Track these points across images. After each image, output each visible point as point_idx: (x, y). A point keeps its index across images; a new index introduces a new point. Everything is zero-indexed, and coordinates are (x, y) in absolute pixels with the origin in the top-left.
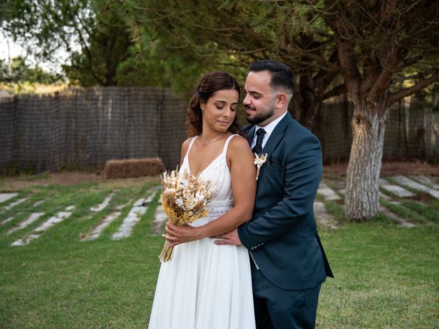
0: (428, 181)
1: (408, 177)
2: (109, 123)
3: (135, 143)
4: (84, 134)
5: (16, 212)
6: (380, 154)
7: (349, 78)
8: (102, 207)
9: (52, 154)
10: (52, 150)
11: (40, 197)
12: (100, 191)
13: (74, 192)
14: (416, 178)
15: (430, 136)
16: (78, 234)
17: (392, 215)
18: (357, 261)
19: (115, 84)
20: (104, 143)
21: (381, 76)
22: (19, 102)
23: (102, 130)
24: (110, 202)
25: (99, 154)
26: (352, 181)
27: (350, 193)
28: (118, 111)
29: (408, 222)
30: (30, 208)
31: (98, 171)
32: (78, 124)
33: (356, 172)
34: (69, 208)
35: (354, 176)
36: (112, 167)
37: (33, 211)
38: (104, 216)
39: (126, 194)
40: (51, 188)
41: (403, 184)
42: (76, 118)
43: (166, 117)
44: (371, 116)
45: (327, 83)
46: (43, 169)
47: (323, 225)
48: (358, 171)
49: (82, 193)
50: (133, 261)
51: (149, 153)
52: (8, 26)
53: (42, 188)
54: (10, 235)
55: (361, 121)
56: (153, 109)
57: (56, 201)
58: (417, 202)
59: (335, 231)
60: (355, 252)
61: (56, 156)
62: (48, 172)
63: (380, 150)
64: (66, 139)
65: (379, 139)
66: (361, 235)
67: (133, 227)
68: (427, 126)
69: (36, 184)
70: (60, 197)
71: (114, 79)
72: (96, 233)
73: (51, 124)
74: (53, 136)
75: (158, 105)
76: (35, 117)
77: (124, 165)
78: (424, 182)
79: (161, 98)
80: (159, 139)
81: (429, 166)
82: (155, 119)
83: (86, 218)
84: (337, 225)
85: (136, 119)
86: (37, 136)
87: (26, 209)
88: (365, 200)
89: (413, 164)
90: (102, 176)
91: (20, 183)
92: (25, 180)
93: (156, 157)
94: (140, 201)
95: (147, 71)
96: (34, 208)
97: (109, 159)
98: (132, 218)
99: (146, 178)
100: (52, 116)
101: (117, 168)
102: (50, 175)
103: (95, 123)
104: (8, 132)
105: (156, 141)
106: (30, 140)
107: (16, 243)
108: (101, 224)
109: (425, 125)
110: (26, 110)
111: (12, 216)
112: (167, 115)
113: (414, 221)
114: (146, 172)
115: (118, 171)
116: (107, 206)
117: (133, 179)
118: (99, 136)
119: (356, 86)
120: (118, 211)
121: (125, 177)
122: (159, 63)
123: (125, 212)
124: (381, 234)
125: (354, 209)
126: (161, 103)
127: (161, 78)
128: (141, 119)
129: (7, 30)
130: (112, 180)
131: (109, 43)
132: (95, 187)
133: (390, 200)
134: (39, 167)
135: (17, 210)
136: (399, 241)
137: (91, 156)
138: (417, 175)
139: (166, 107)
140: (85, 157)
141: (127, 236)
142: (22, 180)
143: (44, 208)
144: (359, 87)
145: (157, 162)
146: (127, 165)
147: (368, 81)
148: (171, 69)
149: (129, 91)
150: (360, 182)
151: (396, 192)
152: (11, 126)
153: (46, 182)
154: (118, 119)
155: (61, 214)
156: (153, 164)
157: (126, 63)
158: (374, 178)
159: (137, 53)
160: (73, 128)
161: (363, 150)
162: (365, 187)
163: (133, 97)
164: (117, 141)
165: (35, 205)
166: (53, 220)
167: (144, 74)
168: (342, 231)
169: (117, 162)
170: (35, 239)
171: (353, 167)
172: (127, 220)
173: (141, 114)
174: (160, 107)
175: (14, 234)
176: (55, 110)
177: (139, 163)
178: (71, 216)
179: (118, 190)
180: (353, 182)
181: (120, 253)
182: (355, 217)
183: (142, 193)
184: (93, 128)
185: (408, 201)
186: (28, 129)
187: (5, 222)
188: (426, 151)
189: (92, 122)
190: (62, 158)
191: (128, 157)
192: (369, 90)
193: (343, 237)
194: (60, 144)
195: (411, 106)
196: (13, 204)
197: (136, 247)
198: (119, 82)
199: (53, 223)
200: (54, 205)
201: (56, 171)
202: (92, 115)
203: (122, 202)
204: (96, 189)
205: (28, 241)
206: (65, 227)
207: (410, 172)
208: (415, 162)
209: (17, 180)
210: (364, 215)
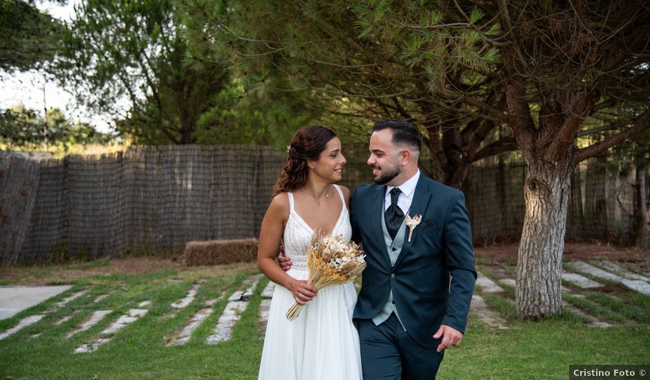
0: (617, 267)
1: (588, 263)
2: (190, 193)
3: (222, 219)
4: (155, 207)
5: (73, 310)
6: (562, 229)
7: (519, 130)
8: (186, 302)
9: (112, 233)
10: (112, 229)
11: (102, 290)
12: (181, 282)
13: (146, 283)
14: (600, 264)
15: (614, 209)
16: (162, 338)
17: (578, 312)
18: (543, 371)
19: (194, 141)
20: (182, 219)
21: (564, 127)
22: (70, 166)
23: (179, 202)
24: (196, 296)
25: (175, 234)
26: (525, 266)
27: (523, 281)
28: (201, 176)
29: (601, 321)
30: (91, 305)
31: (174, 256)
32: (148, 194)
33: (530, 254)
34: (143, 304)
35: (529, 258)
36: (194, 251)
37: (97, 308)
38: (192, 313)
39: (216, 286)
40: (115, 278)
41: (583, 271)
42: (145, 186)
43: (264, 185)
44: (550, 181)
45: (479, 138)
46: (100, 255)
47: (487, 324)
48: (533, 252)
49: (157, 284)
50: (240, 372)
51: (241, 232)
52: (51, 67)
53: (104, 278)
54: (70, 339)
55: (537, 187)
56: (247, 173)
57: (124, 294)
58: (607, 295)
59: (505, 332)
60: (537, 360)
61: (118, 237)
62: (108, 257)
63: (563, 225)
64: (133, 214)
65: (560, 210)
66: (541, 337)
67: (233, 328)
68: (610, 196)
69: (93, 273)
70: (129, 290)
71: (193, 135)
72: (184, 337)
73: (112, 195)
74: (115, 210)
75: (254, 169)
76: (91, 185)
77: (209, 247)
78: (611, 269)
79: (258, 160)
80: (255, 214)
81: (614, 249)
82: (249, 188)
83: (166, 316)
84: (506, 324)
85: (225, 187)
86: (94, 210)
87: (84, 306)
88: (543, 291)
89: (592, 246)
90: (181, 263)
91: (74, 272)
92: (78, 268)
93: (252, 237)
94: (237, 295)
95: (237, 125)
96: (97, 304)
97: (188, 241)
98: (229, 316)
99: (239, 264)
100: (114, 184)
101: (200, 252)
102: (110, 262)
103: (170, 193)
104: (55, 205)
105: (252, 215)
106: (83, 216)
107: (79, 350)
108: (188, 324)
109: (607, 195)
110: (79, 176)
111: (68, 315)
112: (266, 182)
113: (609, 320)
114: (238, 257)
115: (201, 255)
116: (193, 301)
117: (222, 266)
118: (176, 210)
119: (529, 140)
120: (209, 307)
121: (211, 264)
122: (252, 114)
123: (219, 309)
124: (568, 337)
125: (529, 303)
126: (258, 166)
127: (254, 134)
128: (231, 187)
129: (50, 72)
130: (193, 268)
131: (186, 89)
132: (173, 277)
133: (571, 293)
134: (95, 252)
135: (74, 307)
136: (594, 345)
137: (164, 237)
138: (601, 260)
139: (265, 171)
140: (156, 237)
141: (226, 339)
142: (74, 268)
143: (109, 304)
144: (534, 142)
145: (253, 242)
146: (214, 247)
147: (546, 134)
148: (274, 121)
149: (216, 150)
150: (537, 268)
151: (577, 281)
152: (59, 198)
153: (107, 271)
154: (200, 187)
155: (134, 312)
156: (248, 247)
157: (208, 115)
158: (556, 262)
159: (241, 97)
160: (141, 199)
161: (540, 224)
162: (544, 274)
163: (220, 158)
164: (199, 216)
165: (97, 301)
166: (123, 319)
167: (233, 129)
168: (515, 331)
169: (201, 243)
170: (105, 344)
171: (527, 247)
172: (222, 319)
173: (231, 181)
174: (256, 172)
175: (76, 338)
176: (117, 176)
177: (230, 245)
178: (146, 315)
179: (206, 281)
180: (527, 267)
181: (222, 362)
182: (530, 314)
183: (237, 285)
184: (168, 199)
185: (596, 293)
186: (82, 202)
187: (60, 322)
188: (609, 229)
189: (168, 191)
190: (127, 239)
191: (213, 238)
192: (548, 145)
193: (517, 339)
194: (124, 221)
195: (588, 169)
196: (67, 300)
197: (241, 353)
198: (200, 139)
199: (125, 323)
200: (122, 300)
201: (118, 257)
202: (166, 182)
203: (212, 296)
204: (175, 279)
205: (96, 348)
206: (142, 329)
207: (590, 257)
208: (595, 243)
209: (68, 269)
210: (542, 310)
